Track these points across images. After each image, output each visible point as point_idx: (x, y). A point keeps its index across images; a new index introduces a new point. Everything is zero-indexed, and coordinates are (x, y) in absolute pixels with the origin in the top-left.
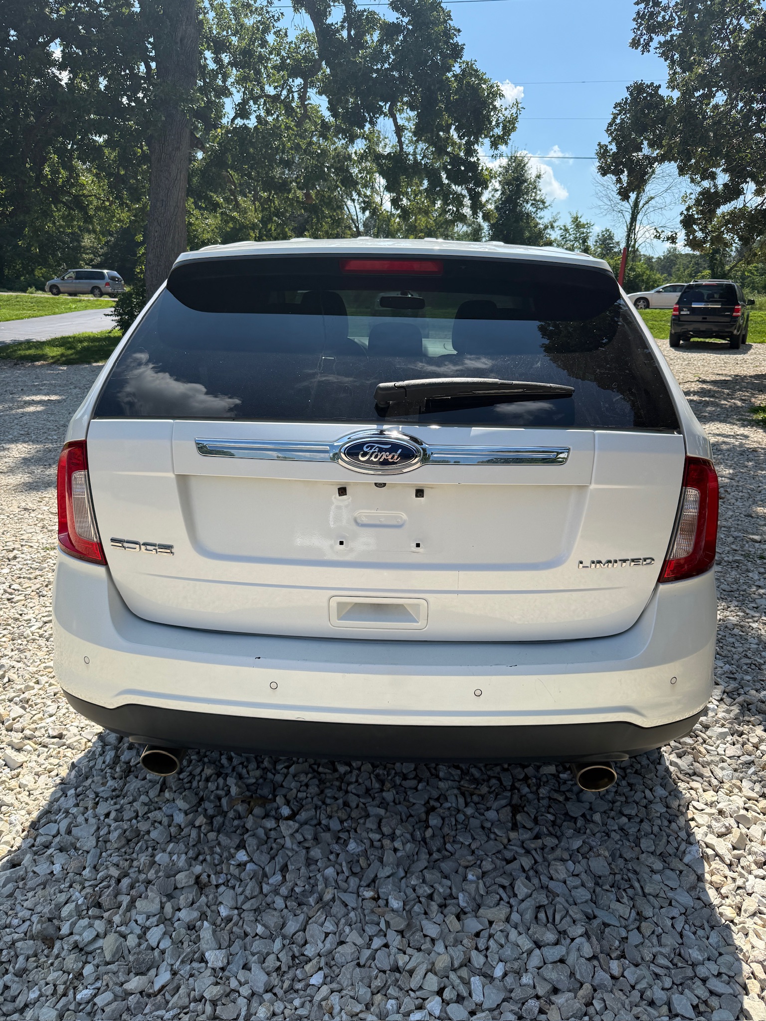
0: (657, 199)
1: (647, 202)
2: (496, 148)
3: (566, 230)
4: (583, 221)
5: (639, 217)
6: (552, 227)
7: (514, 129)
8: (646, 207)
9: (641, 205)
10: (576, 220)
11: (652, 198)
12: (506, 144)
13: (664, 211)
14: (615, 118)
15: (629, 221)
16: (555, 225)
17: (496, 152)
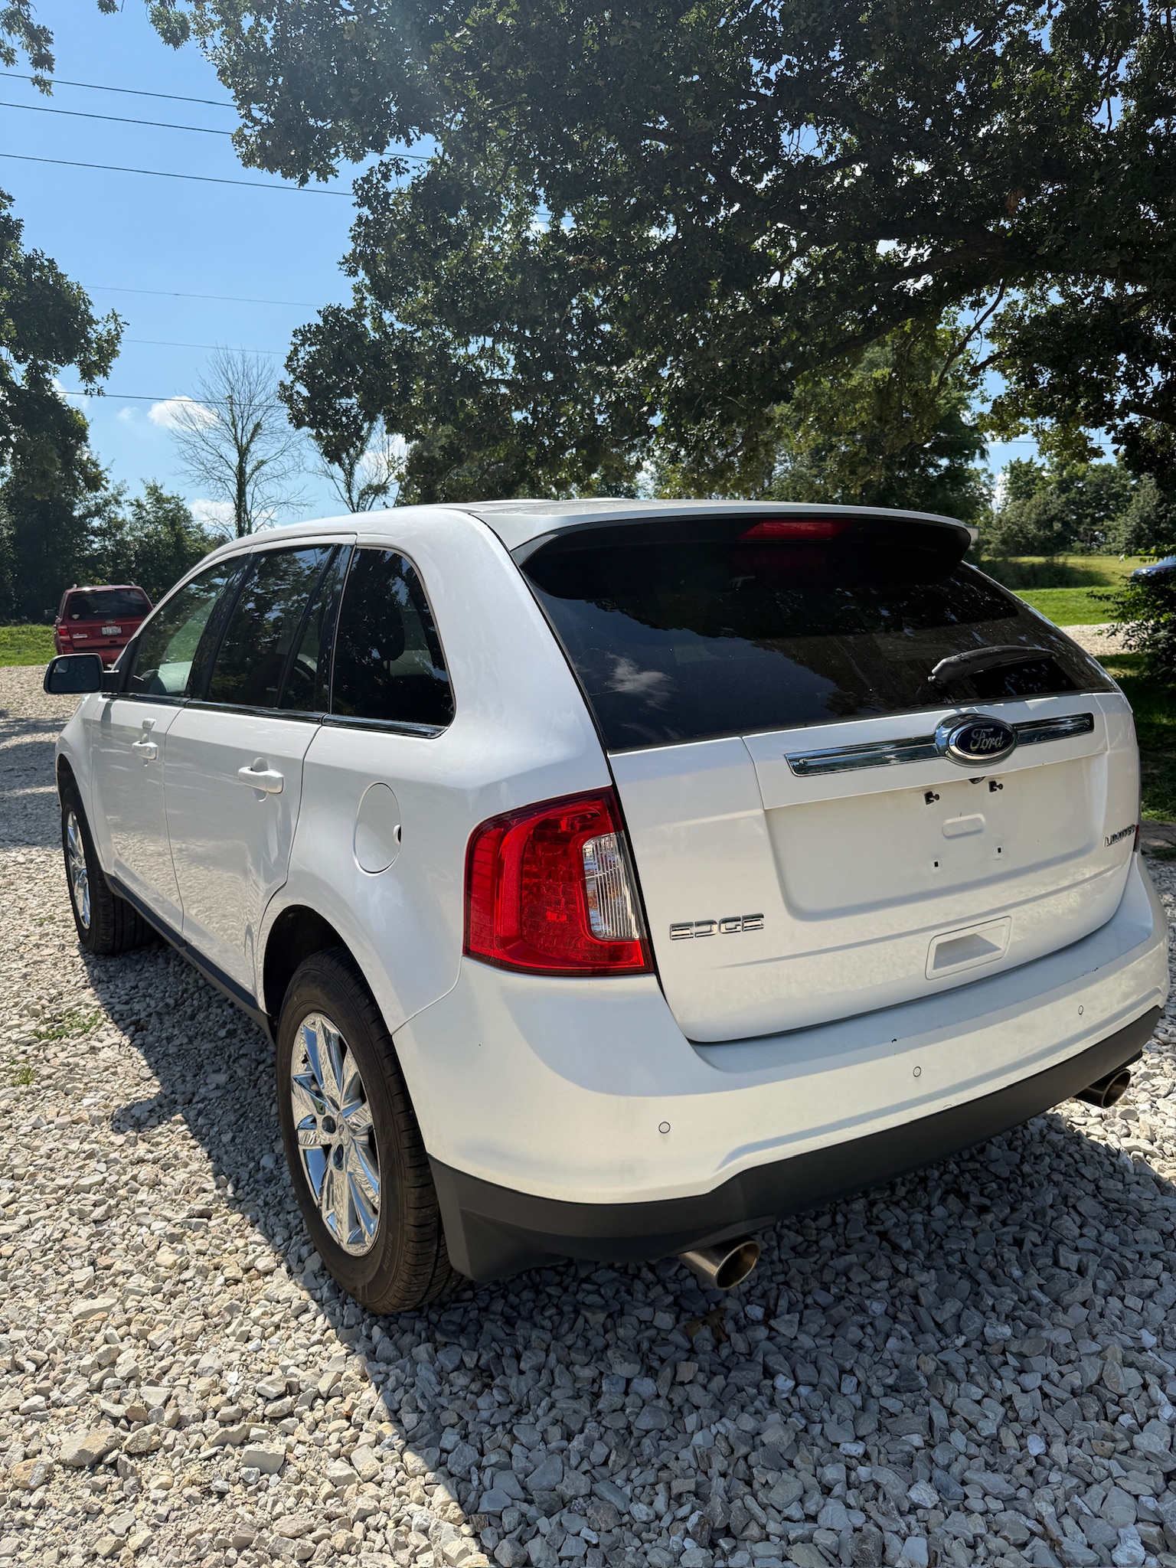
0: (271, 464)
1: (257, 468)
2: (91, 380)
3: (139, 506)
4: (166, 493)
5: (249, 489)
6: (118, 503)
7: (114, 353)
8: (257, 473)
9: (248, 470)
10: (153, 491)
11: (262, 463)
12: (106, 374)
13: (282, 482)
14: (296, 351)
15: (235, 493)
16: (122, 499)
17: (90, 386)
